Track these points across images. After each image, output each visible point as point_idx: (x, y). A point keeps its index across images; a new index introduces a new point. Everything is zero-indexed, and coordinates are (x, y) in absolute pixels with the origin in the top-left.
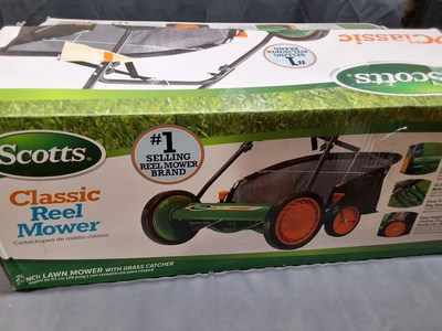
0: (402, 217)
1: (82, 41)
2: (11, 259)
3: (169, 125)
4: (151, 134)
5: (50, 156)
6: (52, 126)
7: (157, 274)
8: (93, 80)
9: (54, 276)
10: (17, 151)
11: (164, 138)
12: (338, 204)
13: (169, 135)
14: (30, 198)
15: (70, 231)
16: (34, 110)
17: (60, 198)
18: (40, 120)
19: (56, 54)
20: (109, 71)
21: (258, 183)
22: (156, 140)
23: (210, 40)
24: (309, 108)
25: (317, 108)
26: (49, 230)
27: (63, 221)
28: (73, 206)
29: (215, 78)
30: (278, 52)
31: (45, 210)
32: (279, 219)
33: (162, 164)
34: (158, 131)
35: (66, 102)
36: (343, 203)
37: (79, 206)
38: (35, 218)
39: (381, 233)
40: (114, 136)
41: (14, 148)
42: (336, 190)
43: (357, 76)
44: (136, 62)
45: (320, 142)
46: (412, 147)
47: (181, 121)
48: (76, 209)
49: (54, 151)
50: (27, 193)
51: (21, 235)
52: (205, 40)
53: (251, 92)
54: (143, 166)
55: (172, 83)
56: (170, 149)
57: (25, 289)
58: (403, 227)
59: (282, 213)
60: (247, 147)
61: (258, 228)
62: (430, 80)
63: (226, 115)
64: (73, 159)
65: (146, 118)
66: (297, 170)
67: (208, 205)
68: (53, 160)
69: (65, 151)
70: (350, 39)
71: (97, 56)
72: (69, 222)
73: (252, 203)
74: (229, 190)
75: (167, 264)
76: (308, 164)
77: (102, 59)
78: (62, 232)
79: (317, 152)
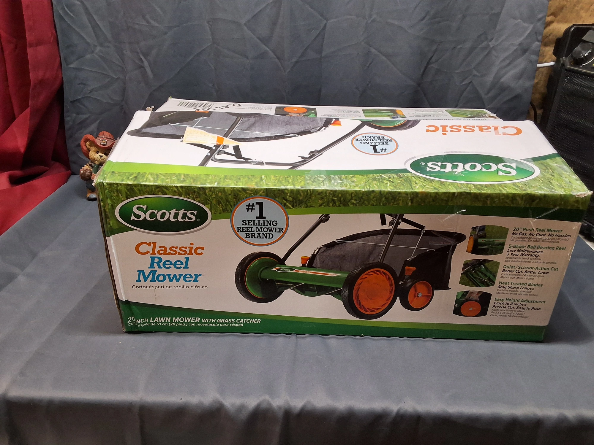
0: (475, 297)
1: (200, 126)
2: (127, 302)
3: (261, 196)
4: (246, 203)
5: (170, 216)
6: (174, 193)
7: (245, 330)
8: (207, 159)
9: (160, 320)
10: (147, 211)
11: (257, 207)
12: (411, 277)
13: (261, 205)
14: (150, 249)
15: (178, 280)
16: (163, 181)
17: (174, 250)
18: (166, 187)
19: (179, 137)
20: (220, 153)
21: (336, 251)
22: (250, 208)
23: (307, 128)
24: (376, 189)
25: (383, 189)
26: (161, 278)
27: (173, 271)
28: (182, 258)
29: (304, 160)
30: (365, 140)
31: (160, 260)
32: (356, 287)
33: (254, 228)
34: (253, 201)
35: (186, 175)
36: (416, 278)
37: (187, 259)
38: (152, 266)
39: (457, 311)
40: (219, 203)
41: (144, 207)
42: (406, 263)
43: (430, 164)
44: (242, 146)
45: (388, 219)
46: (474, 229)
47: (270, 194)
48: (184, 261)
49: (173, 212)
50: (149, 244)
51: (139, 281)
52: (302, 128)
53: (330, 174)
54: (239, 229)
55: (268, 164)
56: (261, 216)
57: (134, 331)
58: (479, 308)
59: (359, 281)
60: (325, 219)
61: (337, 294)
62: (498, 171)
63: (306, 191)
64: (187, 219)
65: (244, 190)
66: (370, 241)
67: (292, 268)
68: (172, 219)
69: (182, 212)
70: (437, 129)
71: (211, 140)
72: (177, 272)
73: (331, 269)
74: (310, 256)
75: (254, 321)
76: (379, 237)
77: (215, 142)
78: (171, 280)
79: (386, 227)
